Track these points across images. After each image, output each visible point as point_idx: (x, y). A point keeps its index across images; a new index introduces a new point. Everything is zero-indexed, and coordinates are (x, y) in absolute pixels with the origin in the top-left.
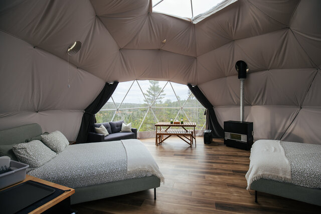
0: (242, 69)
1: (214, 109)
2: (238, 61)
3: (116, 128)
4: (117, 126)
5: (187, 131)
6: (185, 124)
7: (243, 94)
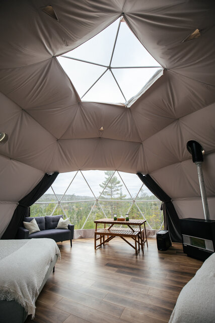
0: (196, 151)
1: (173, 202)
2: (189, 142)
3: (52, 223)
4: (53, 221)
5: (134, 231)
6: (131, 221)
7: (203, 181)
